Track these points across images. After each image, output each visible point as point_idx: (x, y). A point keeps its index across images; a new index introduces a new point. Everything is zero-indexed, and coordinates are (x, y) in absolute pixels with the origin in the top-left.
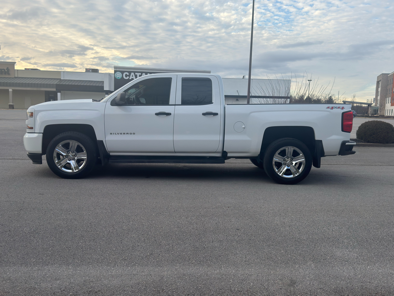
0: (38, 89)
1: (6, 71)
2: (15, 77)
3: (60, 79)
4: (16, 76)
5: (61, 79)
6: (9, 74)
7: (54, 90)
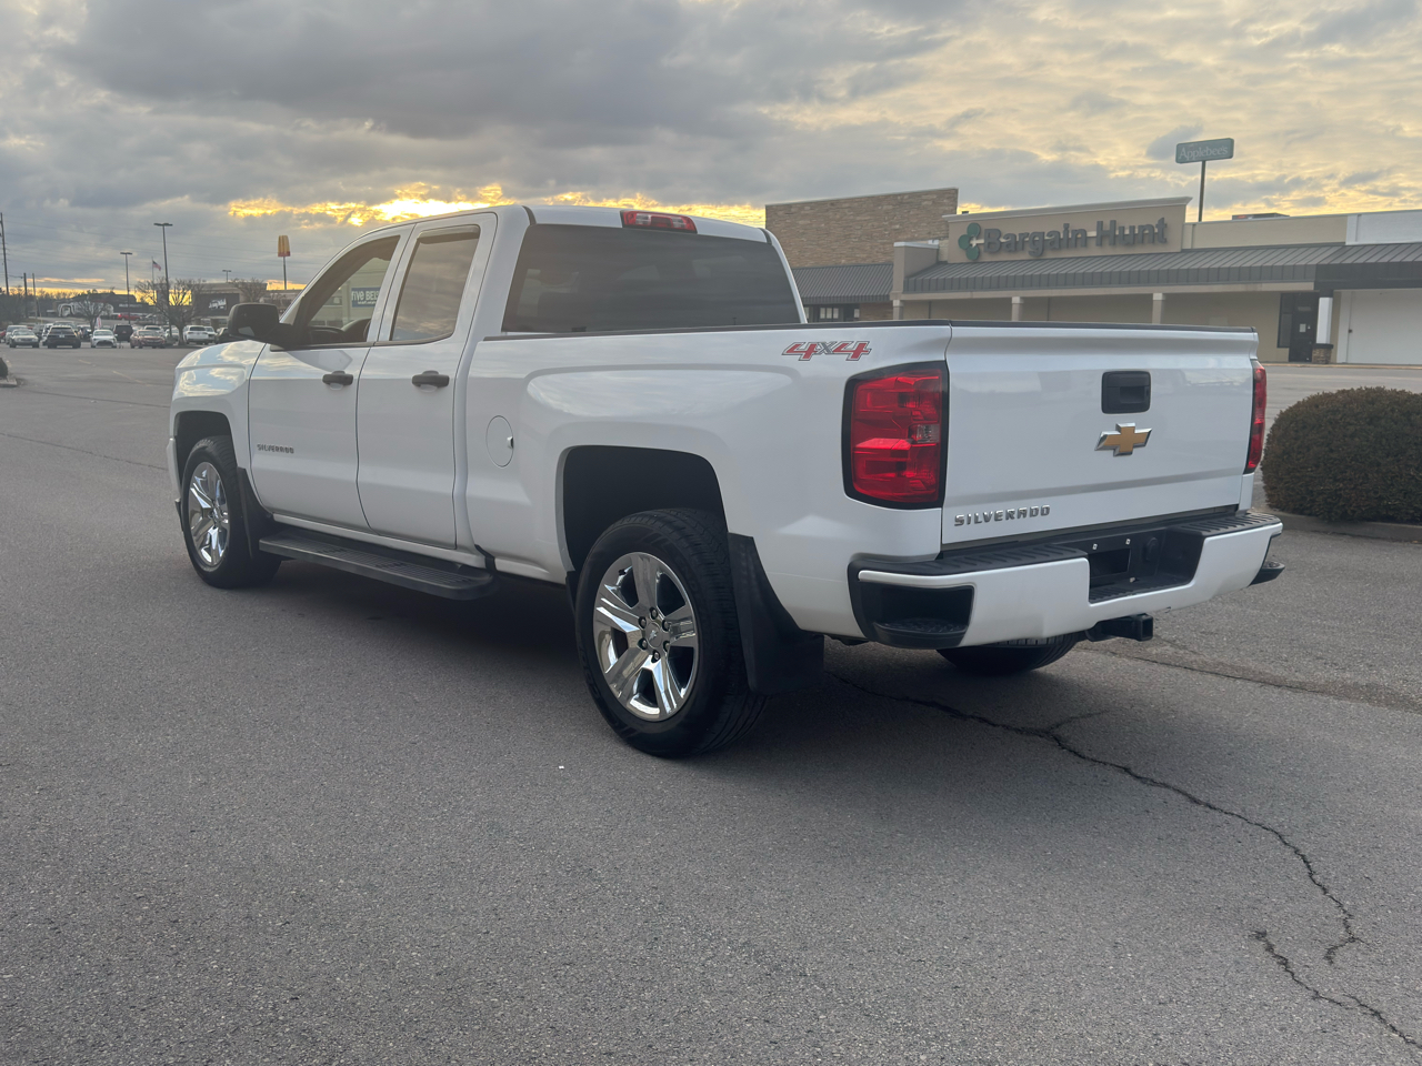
0: (1251, 288)
1: (1156, 231)
2: (1184, 251)
3: (1342, 245)
4: (1188, 246)
5: (1347, 244)
6: (1164, 241)
7: (1309, 286)
